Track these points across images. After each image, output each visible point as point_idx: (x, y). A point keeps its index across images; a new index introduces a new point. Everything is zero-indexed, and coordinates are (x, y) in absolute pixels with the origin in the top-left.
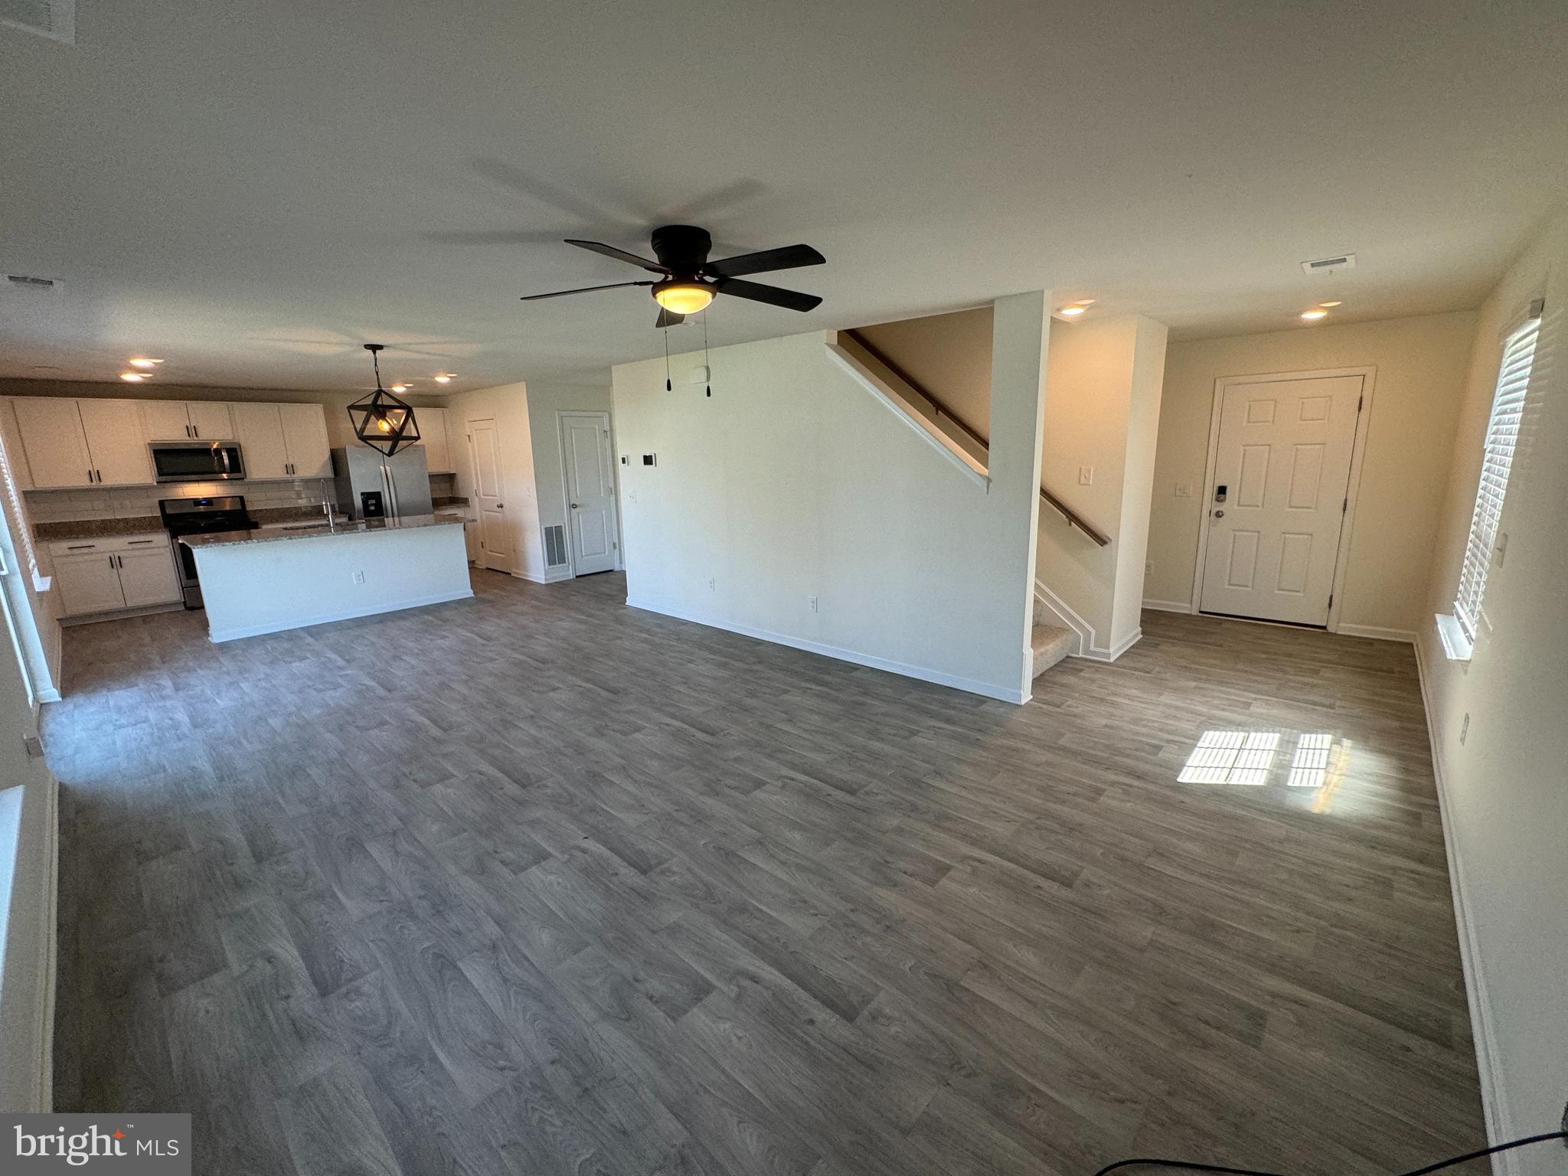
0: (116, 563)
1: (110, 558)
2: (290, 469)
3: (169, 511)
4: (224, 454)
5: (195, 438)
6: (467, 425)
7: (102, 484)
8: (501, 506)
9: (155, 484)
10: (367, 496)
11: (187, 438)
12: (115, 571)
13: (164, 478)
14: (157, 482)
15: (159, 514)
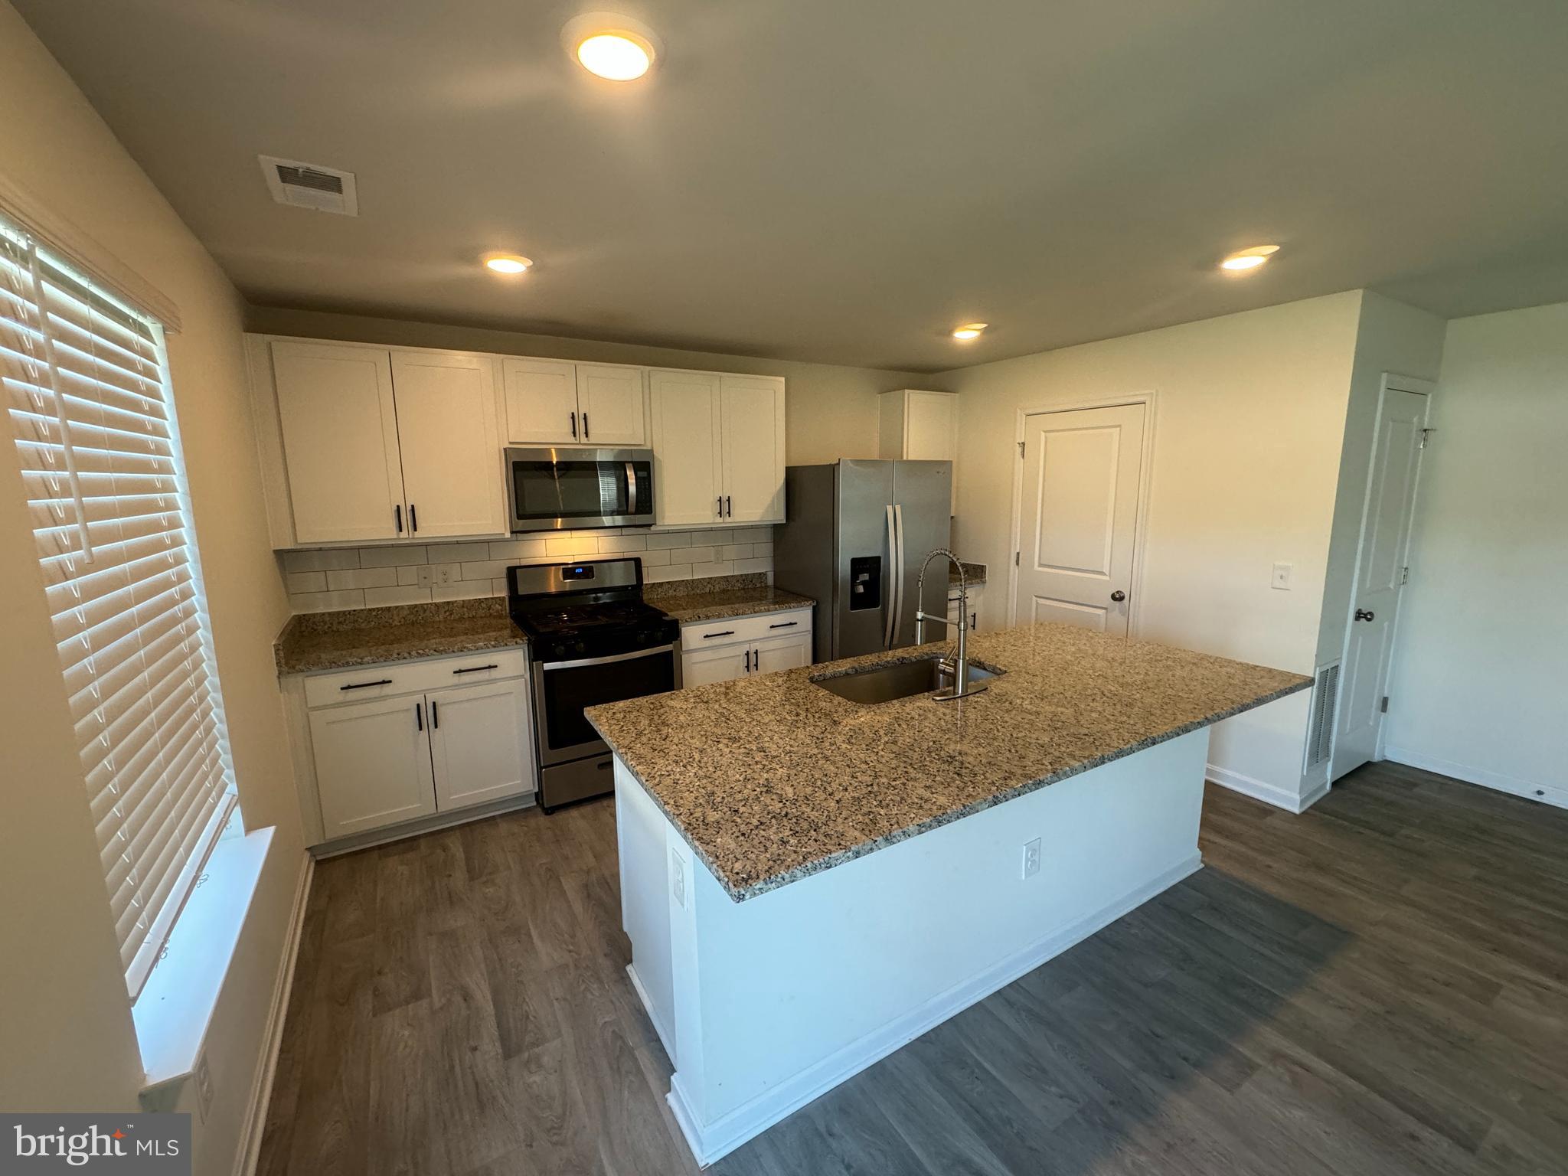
0: (428, 717)
1: (418, 706)
2: (724, 505)
3: (523, 590)
4: (631, 474)
5: (584, 440)
6: (1021, 418)
7: (417, 534)
8: (1118, 597)
9: (508, 535)
10: (859, 565)
11: (572, 439)
12: (425, 732)
13: (522, 524)
14: (512, 532)
15: (503, 593)
